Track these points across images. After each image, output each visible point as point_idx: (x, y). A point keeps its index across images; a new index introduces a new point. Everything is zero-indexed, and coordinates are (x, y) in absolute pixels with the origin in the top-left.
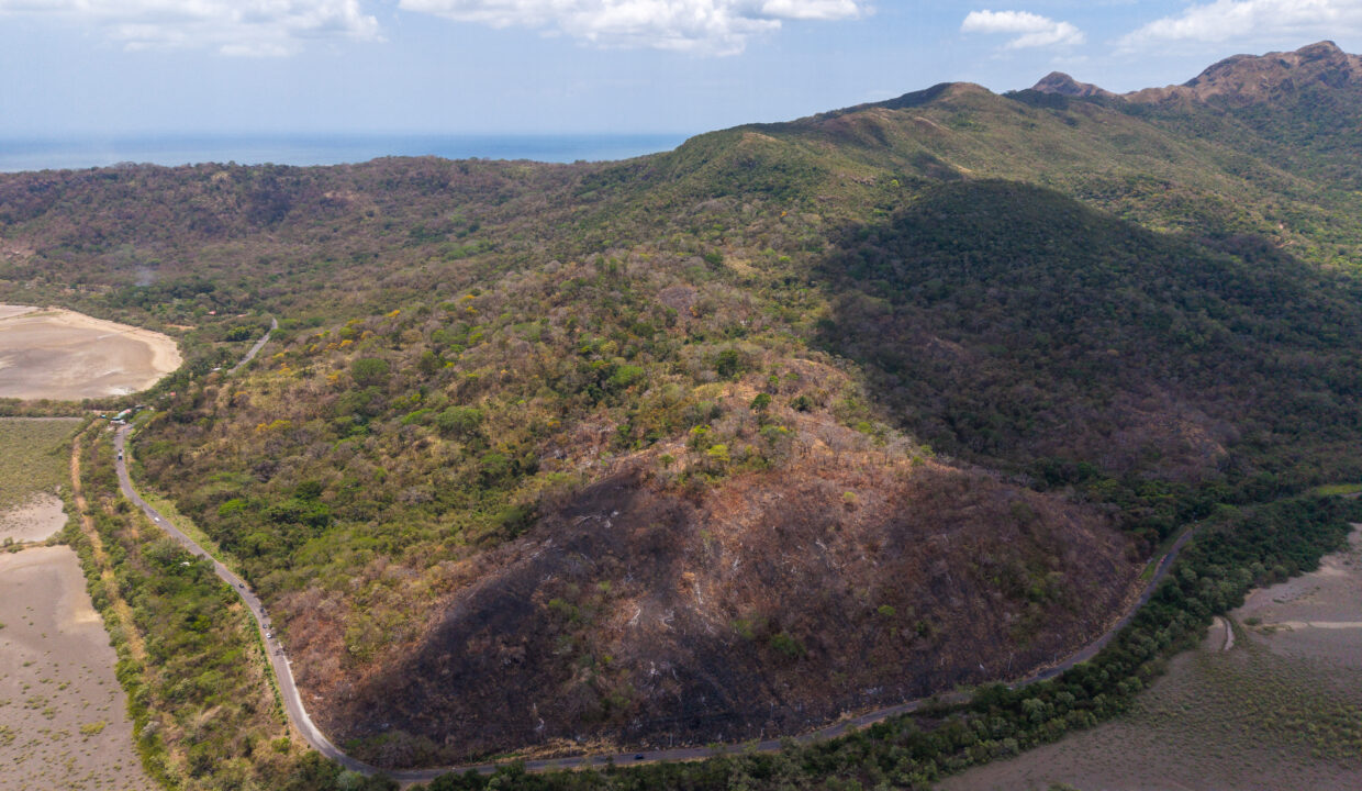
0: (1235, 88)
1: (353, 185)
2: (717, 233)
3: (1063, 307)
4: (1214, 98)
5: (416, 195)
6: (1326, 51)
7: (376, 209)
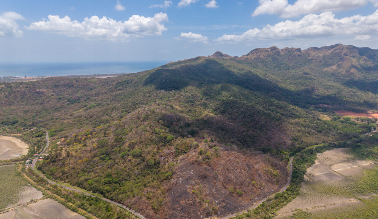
0: (258, 56)
1: (45, 87)
2: (167, 99)
3: (250, 113)
4: (254, 58)
5: (65, 89)
6: (275, 48)
7: (53, 93)
